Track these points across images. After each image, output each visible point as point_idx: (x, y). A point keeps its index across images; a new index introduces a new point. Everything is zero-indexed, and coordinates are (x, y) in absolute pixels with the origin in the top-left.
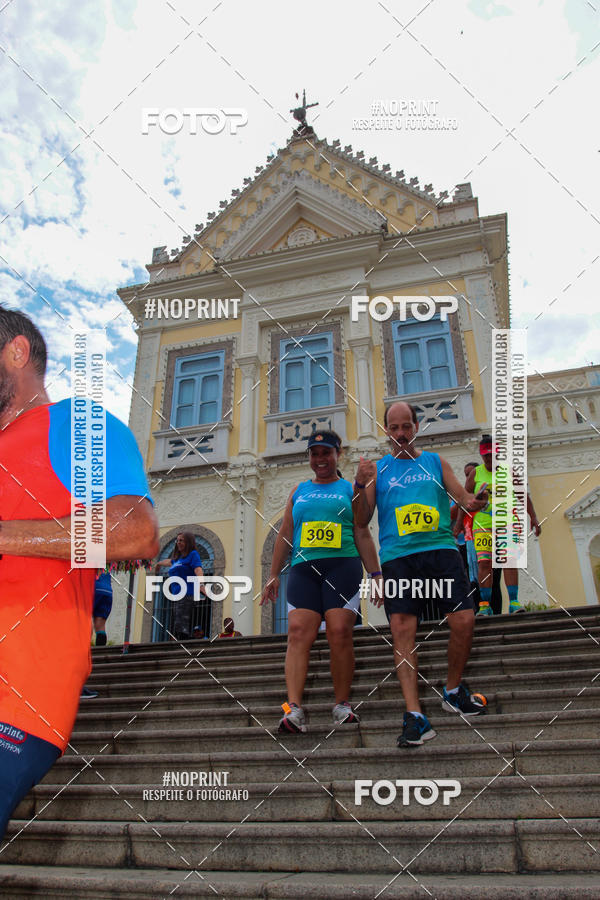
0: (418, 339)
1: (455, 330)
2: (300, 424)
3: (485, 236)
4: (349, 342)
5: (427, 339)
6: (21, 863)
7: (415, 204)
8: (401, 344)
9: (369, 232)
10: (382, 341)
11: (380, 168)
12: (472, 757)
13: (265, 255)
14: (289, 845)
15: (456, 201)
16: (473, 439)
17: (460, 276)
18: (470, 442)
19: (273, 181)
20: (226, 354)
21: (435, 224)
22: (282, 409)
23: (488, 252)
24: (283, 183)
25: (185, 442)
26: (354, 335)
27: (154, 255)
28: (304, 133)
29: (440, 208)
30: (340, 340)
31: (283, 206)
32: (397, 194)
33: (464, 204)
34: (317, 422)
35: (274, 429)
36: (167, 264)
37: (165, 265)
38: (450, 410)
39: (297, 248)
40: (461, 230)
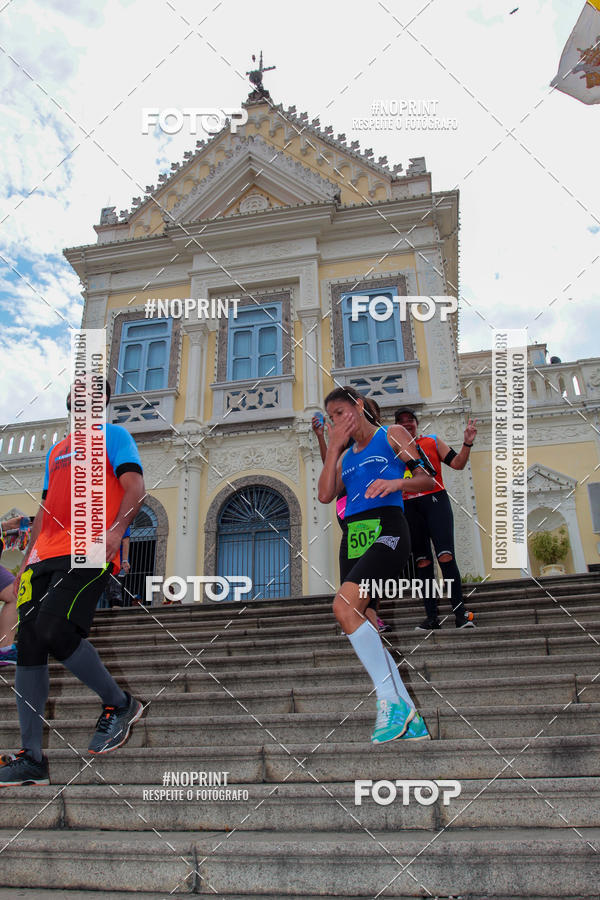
2: (247, 394)
3: (437, 212)
4: (298, 312)
7: (369, 176)
8: (349, 316)
9: (322, 202)
10: (331, 313)
11: (336, 138)
13: (216, 220)
15: (410, 176)
17: (411, 251)
19: (227, 144)
21: (388, 197)
22: (229, 378)
23: (439, 227)
24: (237, 148)
25: (131, 407)
26: (303, 306)
27: (103, 215)
28: (259, 97)
29: (393, 181)
30: (289, 310)
31: (236, 171)
32: (351, 165)
33: (416, 178)
34: (264, 392)
35: (220, 397)
36: (116, 225)
37: (113, 226)
38: (396, 384)
39: (250, 216)
40: (413, 205)
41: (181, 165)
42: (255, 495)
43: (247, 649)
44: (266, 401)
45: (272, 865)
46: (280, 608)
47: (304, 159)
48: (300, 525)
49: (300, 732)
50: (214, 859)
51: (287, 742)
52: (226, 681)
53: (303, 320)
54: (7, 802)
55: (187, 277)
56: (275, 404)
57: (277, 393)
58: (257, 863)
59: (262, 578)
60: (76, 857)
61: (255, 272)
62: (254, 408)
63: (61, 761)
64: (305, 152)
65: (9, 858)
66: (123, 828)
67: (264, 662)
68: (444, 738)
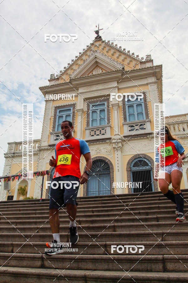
0: (134, 104)
1: (145, 101)
2: (96, 131)
3: (155, 71)
4: (112, 105)
5: (136, 104)
6: (9, 266)
7: (133, 61)
8: (128, 105)
9: (119, 70)
10: (122, 105)
11: (122, 50)
12: (150, 235)
13: (85, 77)
14: (92, 262)
15: (146, 61)
16: (150, 136)
17: (147, 84)
18: (149, 137)
19: (88, 53)
20: (73, 108)
21: (139, 68)
22: (90, 126)
23: (156, 77)
24: (92, 54)
25: (60, 135)
26: (113, 103)
27: (51, 76)
28: (98, 38)
29: (141, 63)
30: (109, 104)
31: (91, 61)
32: (127, 58)
33: (149, 61)
34: (101, 130)
35: (88, 132)
36: (55, 79)
37: (54, 79)
38: (143, 127)
39: (96, 75)
40: (148, 70)
41: (75, 60)
42: (99, 163)
43: (99, 211)
44: (102, 133)
45: (111, 282)
46: (109, 198)
47: (112, 57)
48: (113, 172)
49: (117, 238)
50: (91, 279)
51: (113, 241)
52: (92, 222)
53: (113, 107)
54: (25, 259)
55: (77, 95)
56: (105, 134)
57: (105, 130)
58: (106, 281)
59: (101, 189)
60: (48, 277)
61: (98, 92)
62: (98, 135)
63: (42, 246)
64: (113, 55)
65: (27, 277)
66: (62, 268)
67: (104, 216)
68: (164, 241)
